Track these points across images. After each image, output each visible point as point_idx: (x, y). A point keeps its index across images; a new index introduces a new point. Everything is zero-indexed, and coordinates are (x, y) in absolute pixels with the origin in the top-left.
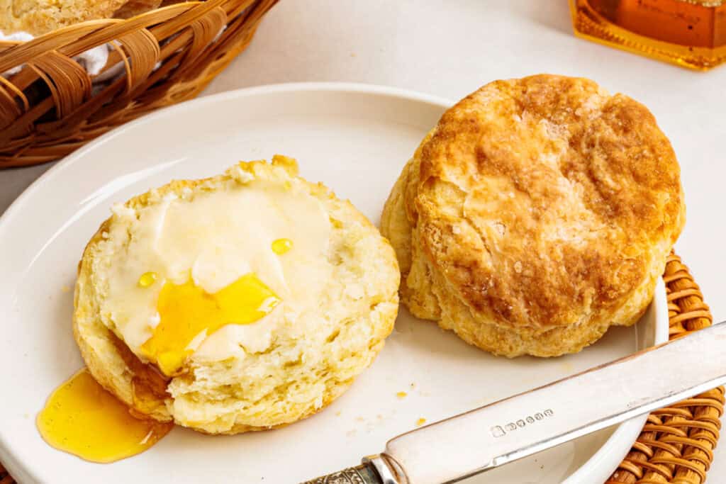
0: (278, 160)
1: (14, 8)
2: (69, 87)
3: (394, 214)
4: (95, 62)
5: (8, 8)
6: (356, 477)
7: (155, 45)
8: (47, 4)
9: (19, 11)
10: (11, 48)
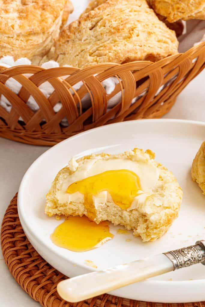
0: (148, 152)
1: (78, 65)
2: (98, 100)
3: (199, 159)
4: (109, 87)
5: (76, 65)
6: (194, 249)
7: (134, 81)
8: (92, 61)
9: (81, 65)
10: (77, 71)
